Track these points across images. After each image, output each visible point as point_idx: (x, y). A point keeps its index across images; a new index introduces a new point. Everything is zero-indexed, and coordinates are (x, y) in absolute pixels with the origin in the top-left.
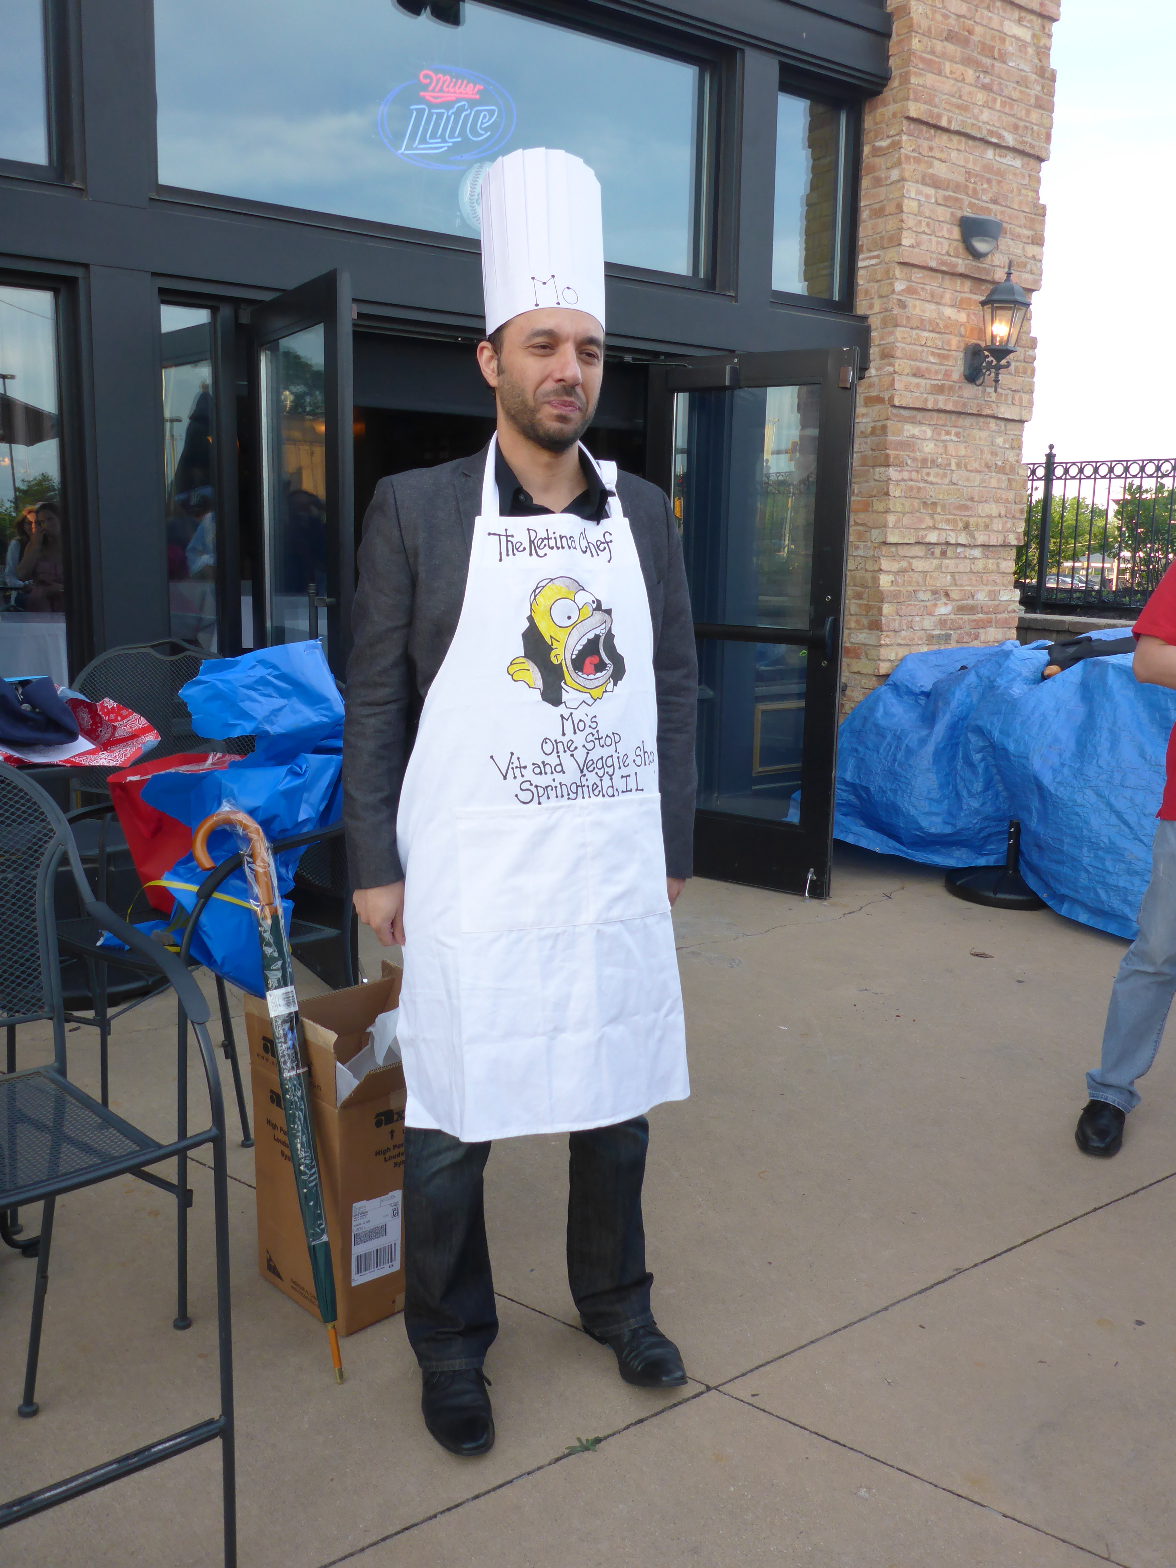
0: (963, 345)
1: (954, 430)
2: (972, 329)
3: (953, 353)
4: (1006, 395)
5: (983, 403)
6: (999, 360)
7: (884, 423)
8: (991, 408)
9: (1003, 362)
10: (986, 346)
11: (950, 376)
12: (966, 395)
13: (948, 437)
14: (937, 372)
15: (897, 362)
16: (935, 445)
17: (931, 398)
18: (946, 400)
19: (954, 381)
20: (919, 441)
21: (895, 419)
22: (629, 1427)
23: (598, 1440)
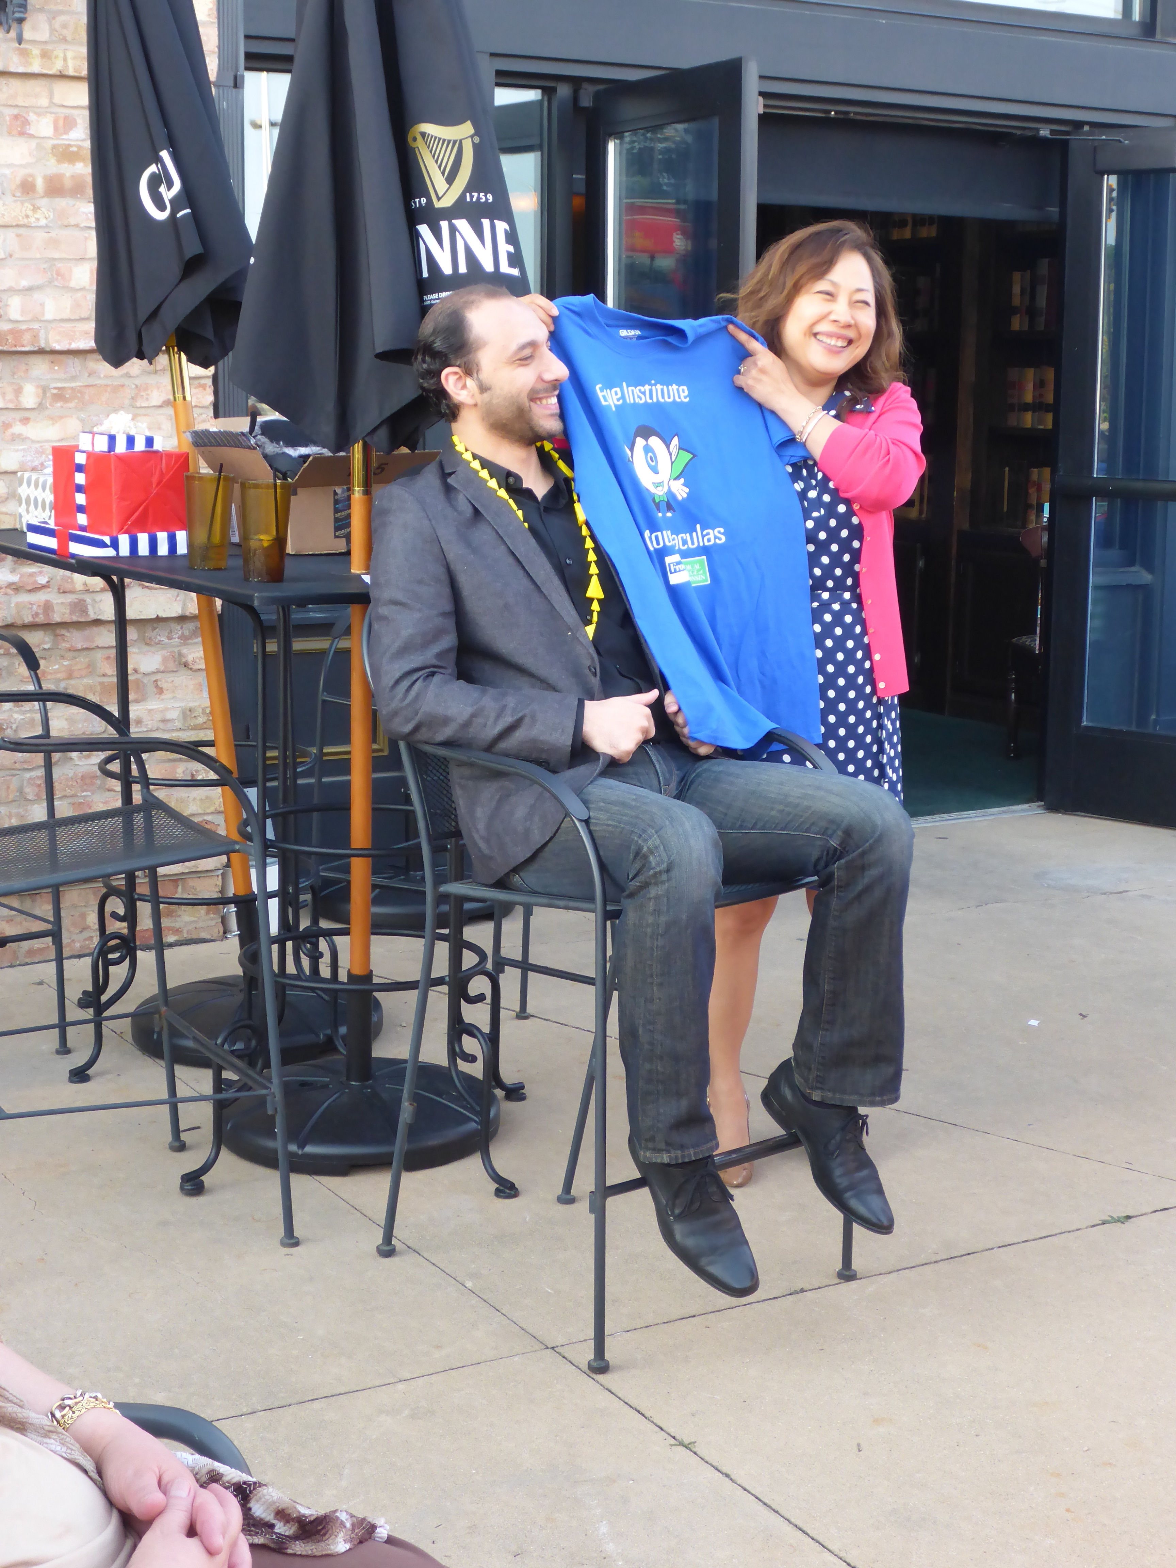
22: (1155, 1211)
23: (1128, 1217)
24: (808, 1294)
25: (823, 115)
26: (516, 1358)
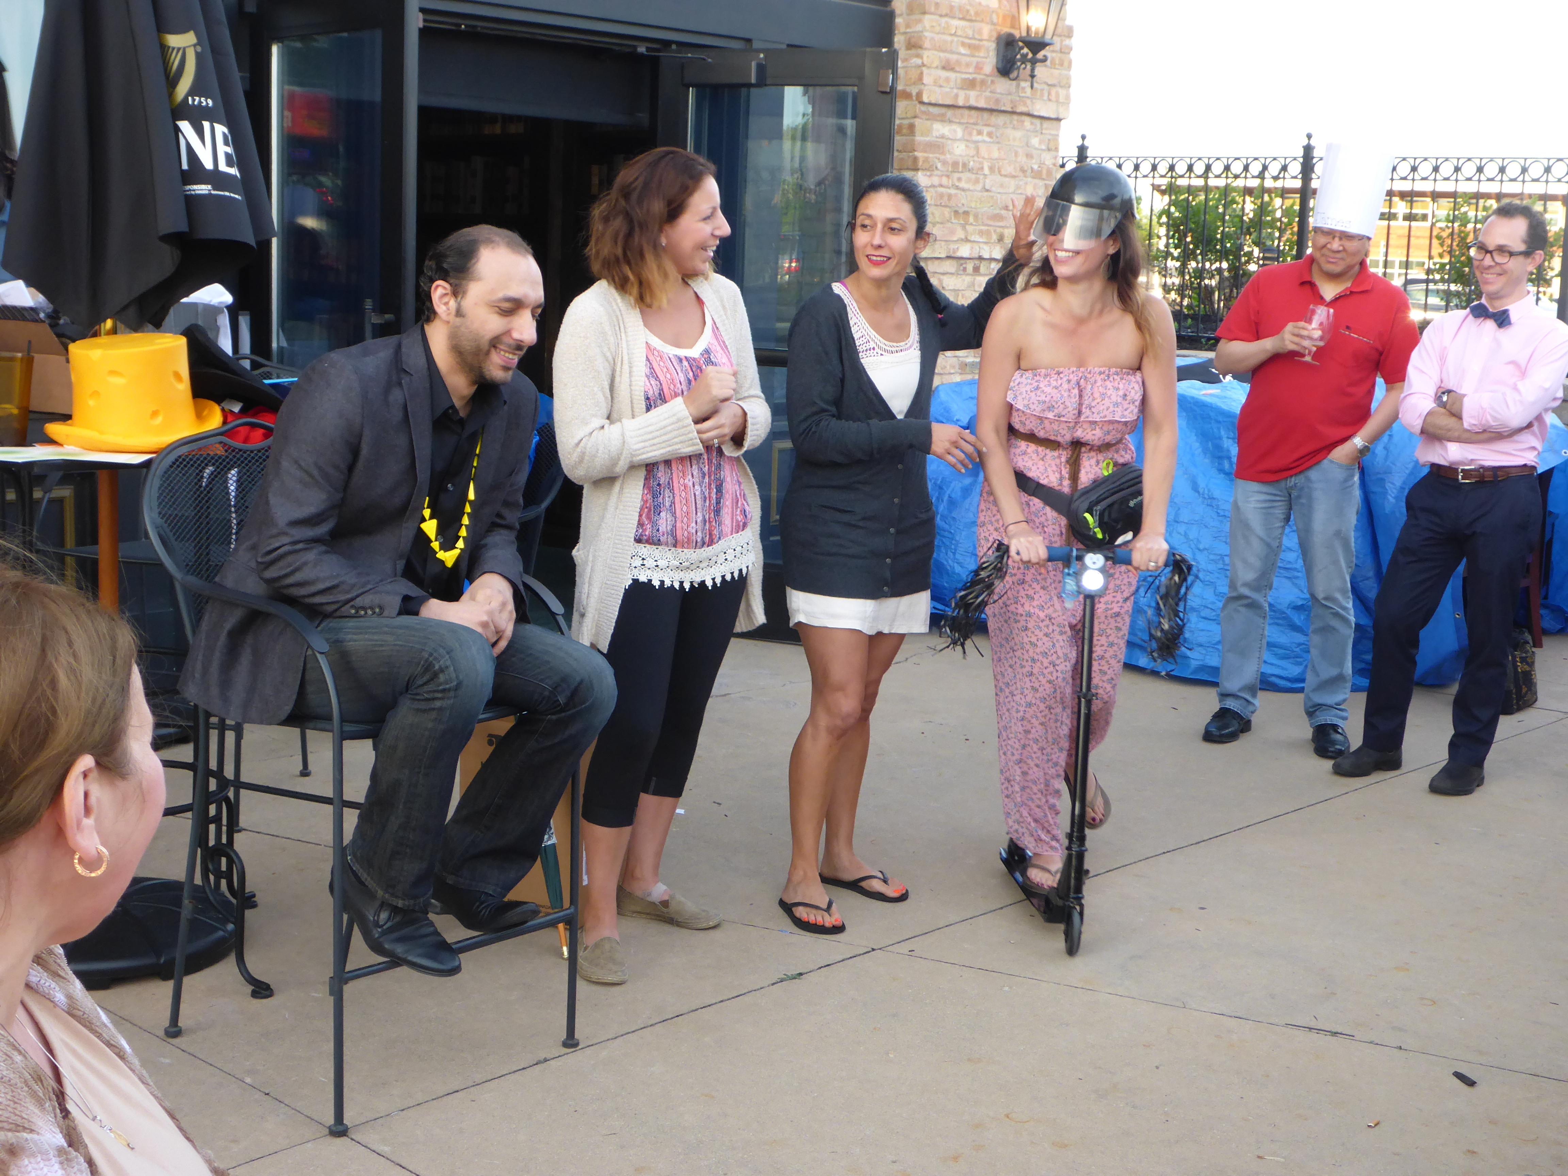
0: (995, 35)
1: (986, 130)
2: (1005, 17)
3: (985, 43)
4: (1042, 90)
5: (1018, 98)
6: (1035, 53)
7: (912, 121)
8: (1025, 104)
9: (1040, 55)
10: (1021, 37)
11: (981, 69)
12: (998, 91)
13: (980, 138)
14: (968, 65)
15: (926, 54)
16: (967, 146)
17: (962, 94)
18: (978, 96)
19: (986, 75)
20: (949, 142)
21: (924, 117)
22: (820, 968)
23: (801, 974)
24: (552, 1062)
25: (453, 28)
26: (309, 1145)
